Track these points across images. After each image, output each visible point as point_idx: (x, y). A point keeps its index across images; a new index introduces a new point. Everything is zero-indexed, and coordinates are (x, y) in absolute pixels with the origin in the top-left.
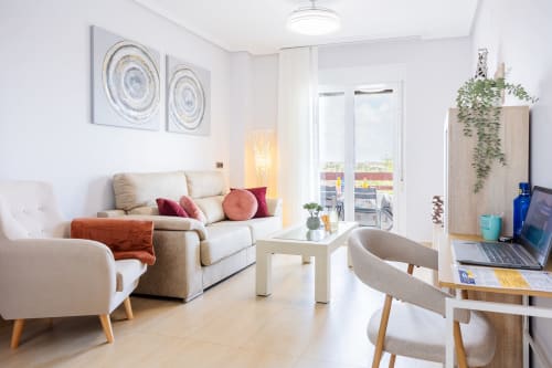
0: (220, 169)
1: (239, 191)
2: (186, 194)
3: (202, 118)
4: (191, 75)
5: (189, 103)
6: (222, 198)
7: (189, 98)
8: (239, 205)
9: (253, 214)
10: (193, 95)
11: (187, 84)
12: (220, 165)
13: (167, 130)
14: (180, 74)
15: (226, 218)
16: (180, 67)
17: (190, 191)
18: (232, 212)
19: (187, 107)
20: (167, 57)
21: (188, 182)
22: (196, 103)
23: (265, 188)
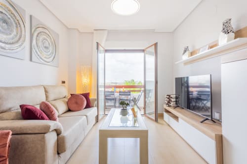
0: (63, 84)
1: (76, 95)
2: (44, 100)
3: (54, 57)
4: (47, 32)
5: (46, 47)
6: (66, 100)
7: (47, 44)
8: (76, 103)
9: (84, 107)
10: (49, 44)
11: (45, 37)
12: (64, 82)
13: (31, 60)
14: (40, 30)
15: (69, 110)
16: (41, 26)
17: (47, 97)
18: (72, 107)
19: (45, 49)
20: (31, 16)
21: (46, 92)
22: (51, 48)
23: (89, 93)
